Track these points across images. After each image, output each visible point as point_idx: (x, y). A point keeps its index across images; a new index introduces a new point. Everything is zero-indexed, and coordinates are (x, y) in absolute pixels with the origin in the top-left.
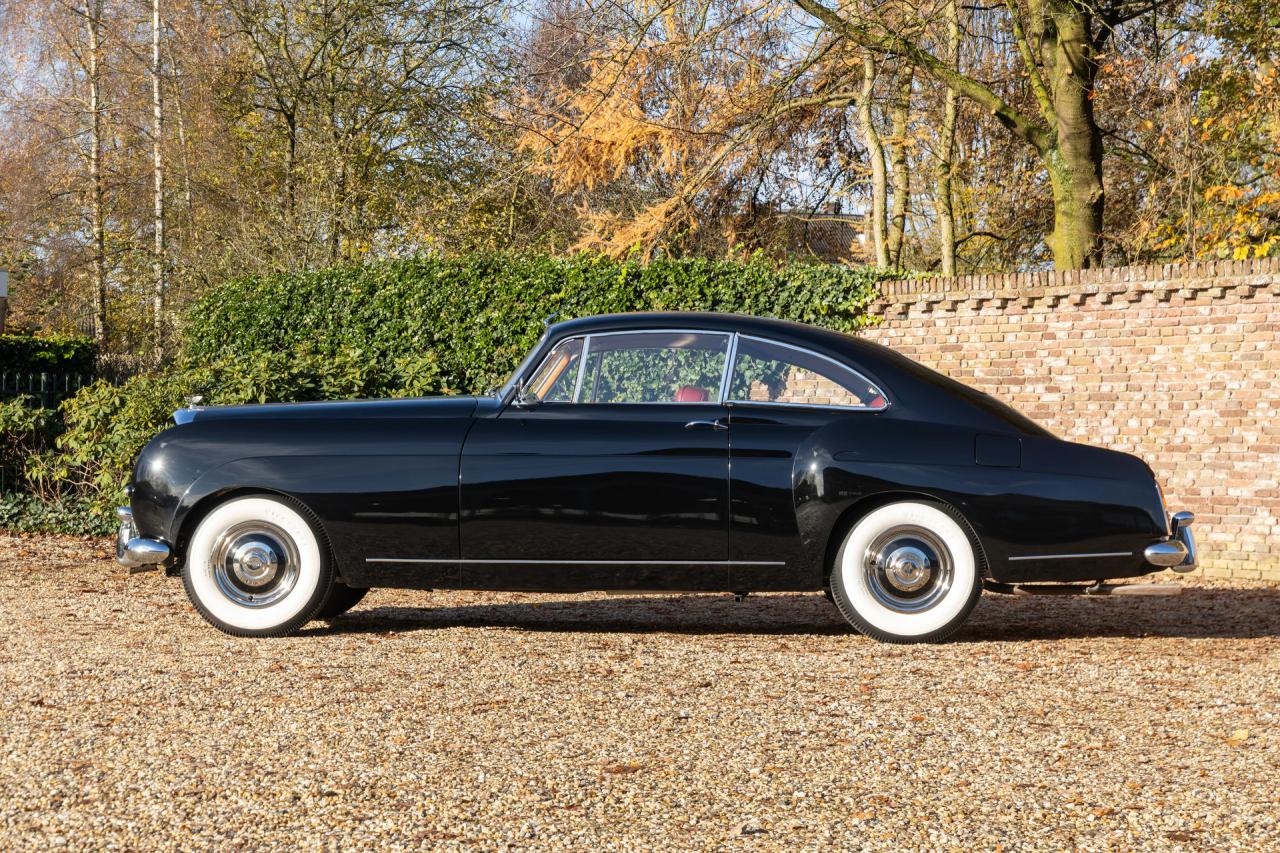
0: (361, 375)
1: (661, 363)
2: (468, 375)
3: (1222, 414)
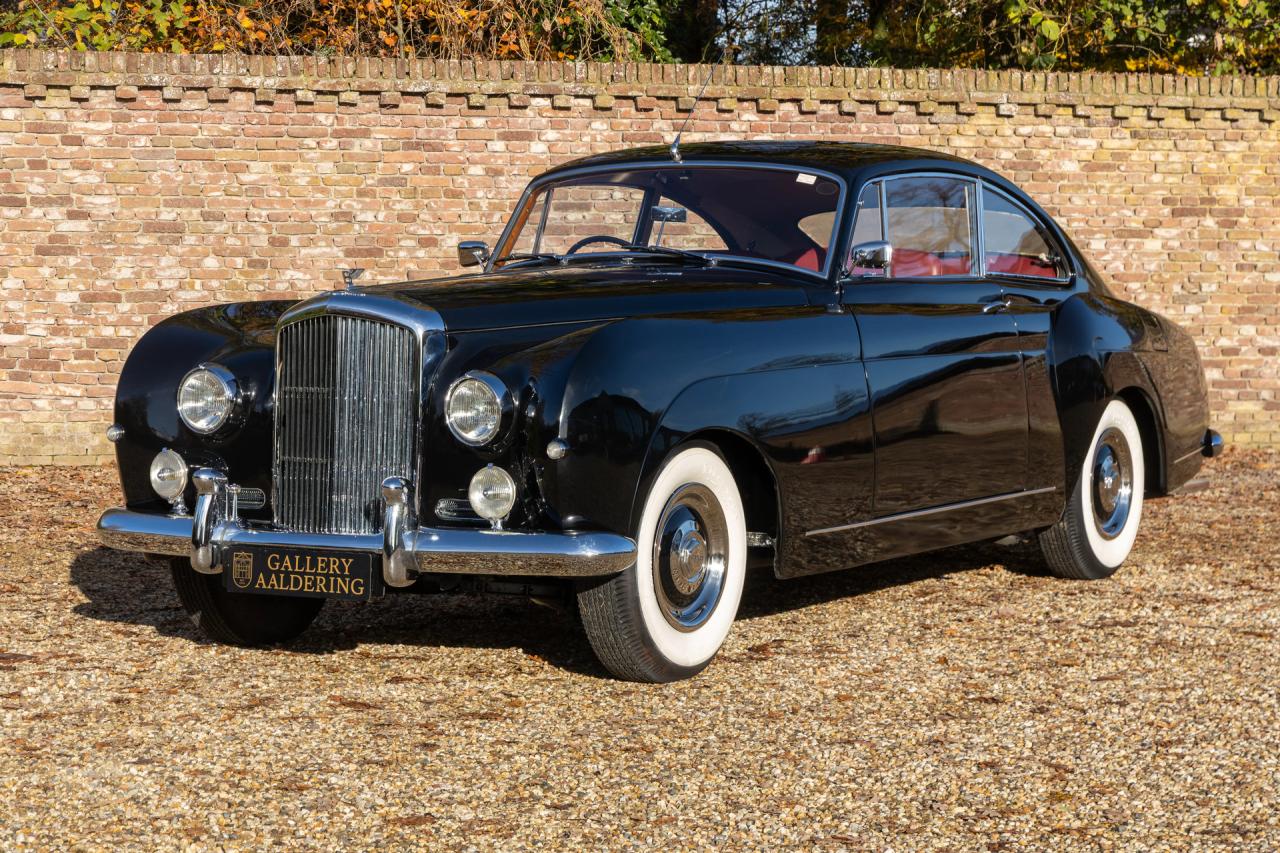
3: (349, 253)
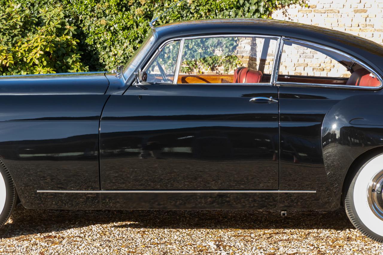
0: (21, 19)
1: (191, 15)
2: (80, 19)
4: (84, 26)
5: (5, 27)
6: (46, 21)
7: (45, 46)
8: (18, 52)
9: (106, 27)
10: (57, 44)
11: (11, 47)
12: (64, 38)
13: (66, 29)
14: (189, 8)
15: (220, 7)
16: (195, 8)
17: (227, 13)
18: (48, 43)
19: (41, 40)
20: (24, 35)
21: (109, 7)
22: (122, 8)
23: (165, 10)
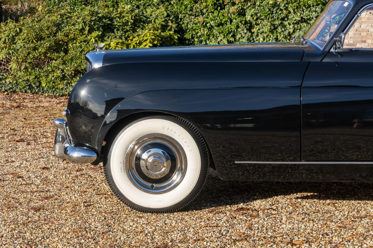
0: (132, 17)
2: (180, 17)
4: (183, 23)
5: (119, 24)
6: (152, 19)
7: (154, 40)
8: (130, 44)
9: (203, 23)
10: (162, 38)
11: (124, 41)
12: (167, 33)
13: (169, 26)
14: (279, 6)
15: (308, 4)
16: (285, 6)
17: (314, 9)
18: (156, 37)
19: (150, 34)
20: (134, 31)
21: (206, 7)
22: (217, 7)
23: (257, 8)
